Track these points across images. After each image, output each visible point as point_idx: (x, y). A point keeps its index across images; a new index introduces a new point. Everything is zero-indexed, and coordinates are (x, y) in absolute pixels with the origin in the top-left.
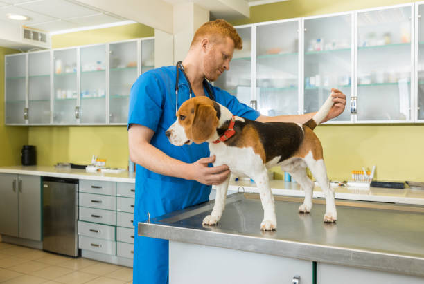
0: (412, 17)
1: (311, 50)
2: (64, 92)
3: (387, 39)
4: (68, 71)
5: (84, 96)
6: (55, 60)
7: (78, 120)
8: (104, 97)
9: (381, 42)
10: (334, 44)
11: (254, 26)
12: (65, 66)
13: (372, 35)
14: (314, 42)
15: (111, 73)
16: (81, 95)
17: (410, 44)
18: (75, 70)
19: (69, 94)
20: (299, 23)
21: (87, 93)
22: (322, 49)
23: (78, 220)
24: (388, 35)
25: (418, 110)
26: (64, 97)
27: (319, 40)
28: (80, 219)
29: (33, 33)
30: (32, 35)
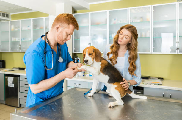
0: (151, 11)
1: (112, 23)
2: (15, 38)
3: (141, 19)
4: (16, 30)
5: (23, 40)
6: (11, 25)
7: (20, 50)
8: (31, 41)
9: (139, 21)
10: (121, 21)
11: (89, 13)
12: (15, 28)
13: (136, 18)
14: (113, 20)
15: (33, 31)
16: (22, 40)
17: (150, 22)
18: (19, 30)
19: (17, 39)
20: (107, 12)
21: (24, 39)
22: (116, 23)
23: (20, 92)
24: (142, 18)
25: (153, 49)
26: (14, 41)
27: (115, 19)
28: (20, 91)
29: (2, 13)
30: (2, 14)
